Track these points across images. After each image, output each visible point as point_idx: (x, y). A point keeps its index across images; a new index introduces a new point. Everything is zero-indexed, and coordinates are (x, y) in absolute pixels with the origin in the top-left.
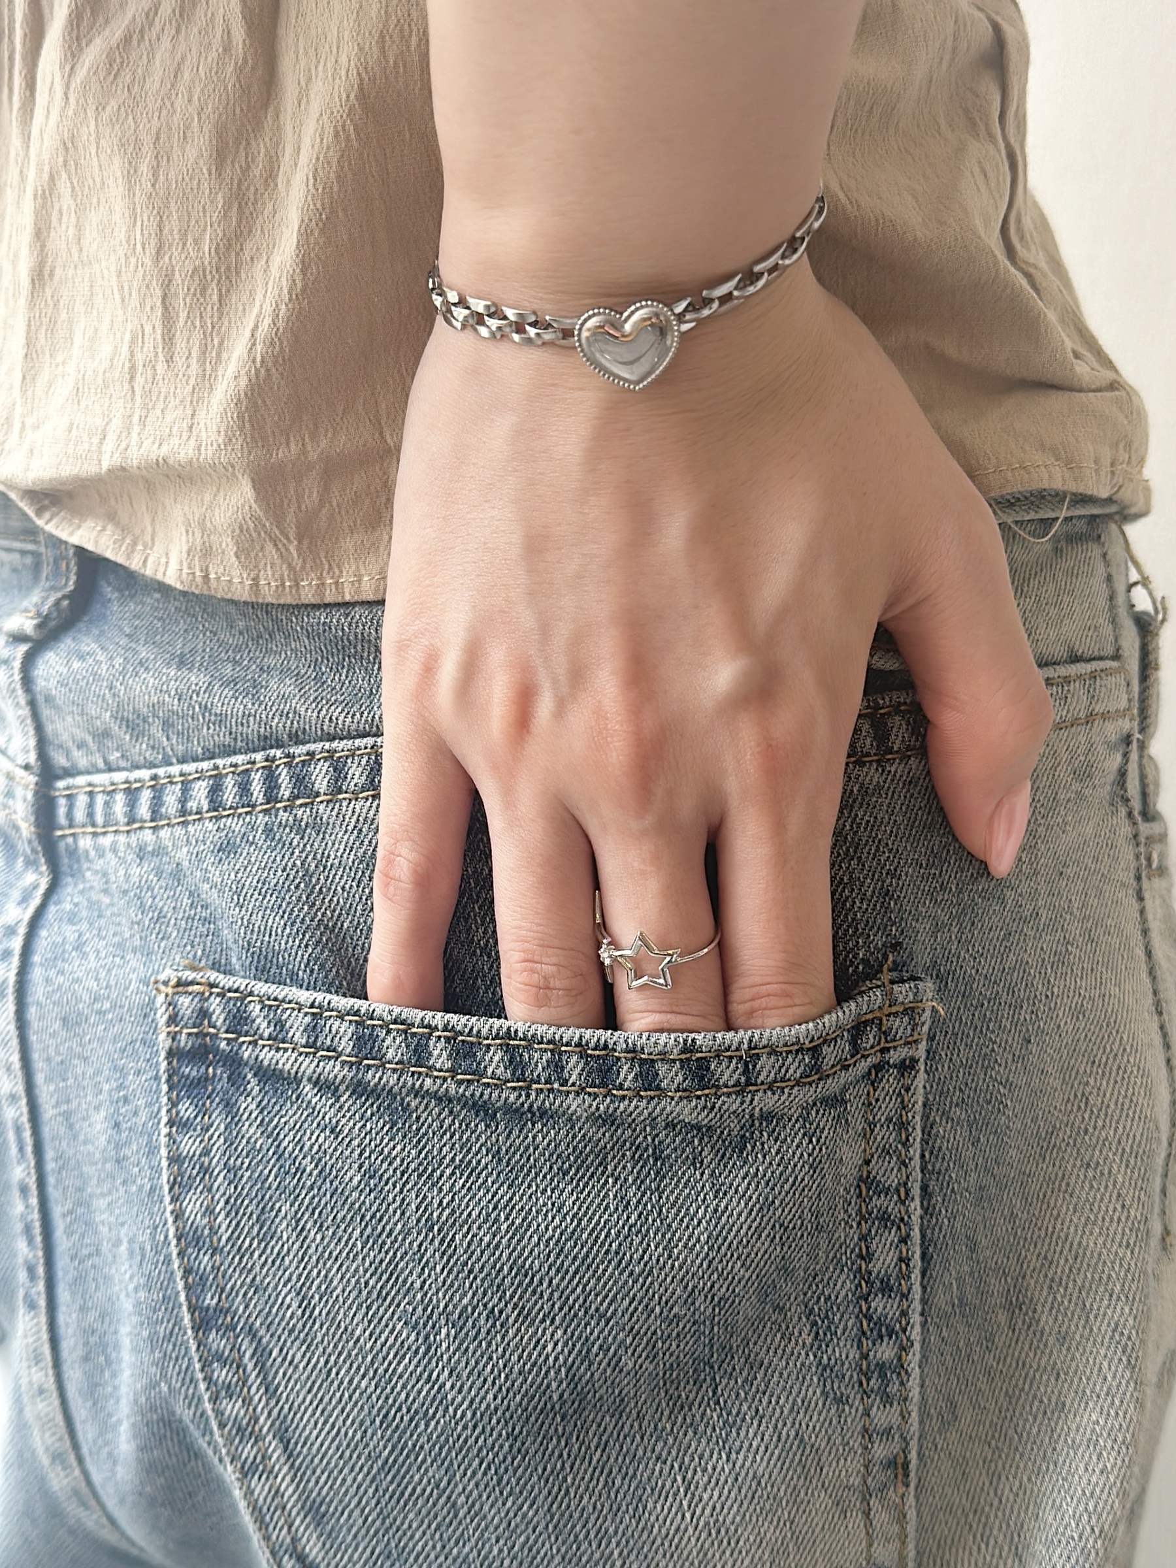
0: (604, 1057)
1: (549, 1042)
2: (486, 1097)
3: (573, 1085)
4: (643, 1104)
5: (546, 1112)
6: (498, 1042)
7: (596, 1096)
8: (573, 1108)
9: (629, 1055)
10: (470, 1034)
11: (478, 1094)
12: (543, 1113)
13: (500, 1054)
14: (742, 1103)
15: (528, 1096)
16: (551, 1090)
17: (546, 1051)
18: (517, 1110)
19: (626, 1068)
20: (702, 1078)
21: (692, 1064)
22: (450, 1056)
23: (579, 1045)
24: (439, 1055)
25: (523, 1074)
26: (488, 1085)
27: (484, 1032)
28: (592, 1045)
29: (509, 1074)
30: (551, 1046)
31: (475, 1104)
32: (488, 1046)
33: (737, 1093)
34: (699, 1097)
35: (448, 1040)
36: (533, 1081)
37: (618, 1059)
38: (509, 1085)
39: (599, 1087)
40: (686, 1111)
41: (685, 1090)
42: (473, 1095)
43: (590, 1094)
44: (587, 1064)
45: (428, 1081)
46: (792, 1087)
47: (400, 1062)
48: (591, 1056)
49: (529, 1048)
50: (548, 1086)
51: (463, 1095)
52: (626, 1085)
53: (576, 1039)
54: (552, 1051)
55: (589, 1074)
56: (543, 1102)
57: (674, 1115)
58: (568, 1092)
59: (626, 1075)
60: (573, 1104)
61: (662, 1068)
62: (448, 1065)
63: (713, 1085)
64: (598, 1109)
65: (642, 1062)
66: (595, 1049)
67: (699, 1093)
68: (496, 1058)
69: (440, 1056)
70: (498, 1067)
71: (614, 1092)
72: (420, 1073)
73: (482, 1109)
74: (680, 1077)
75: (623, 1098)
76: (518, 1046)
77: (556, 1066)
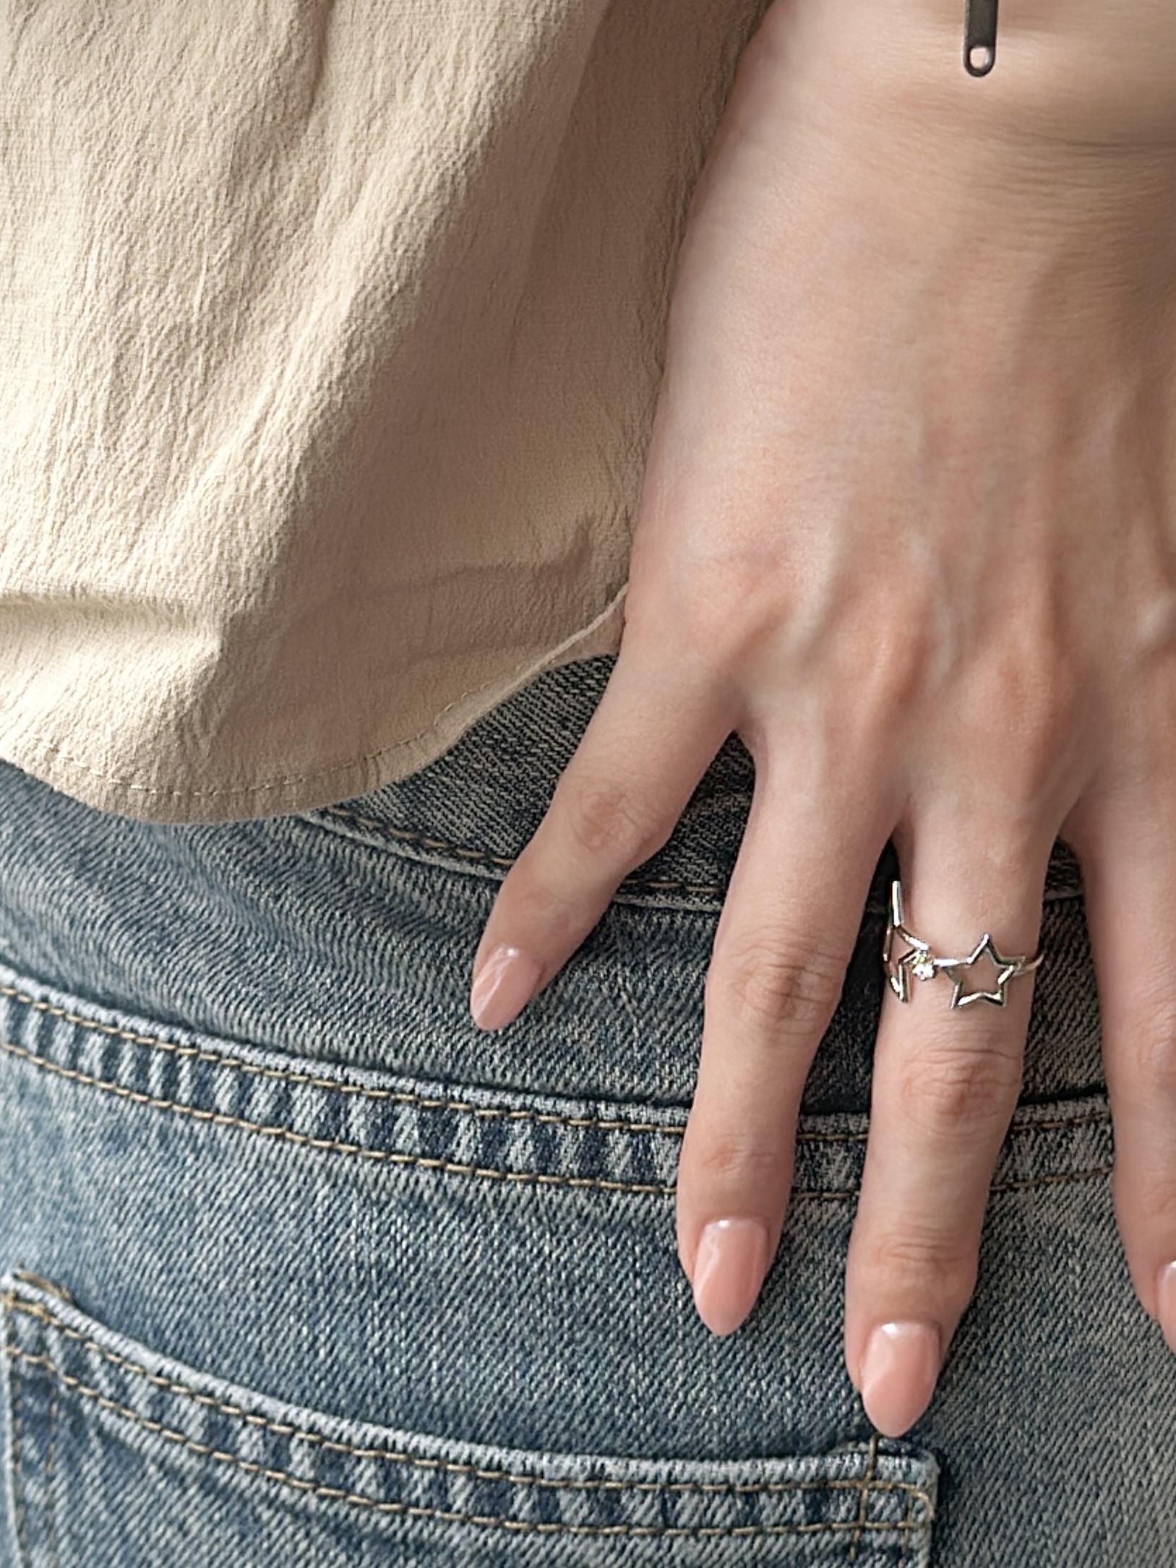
0: (498, 1481)
1: (433, 1458)
2: (352, 1518)
3: (458, 1512)
4: (541, 1539)
5: (422, 1545)
6: (372, 1453)
7: (484, 1527)
8: (456, 1540)
9: (527, 1480)
10: (339, 1441)
11: (342, 1513)
12: (420, 1546)
13: (372, 1469)
14: (658, 1548)
15: (403, 1522)
16: (431, 1517)
17: (428, 1468)
18: (388, 1540)
19: (522, 1495)
20: (611, 1512)
21: (602, 1496)
22: (313, 1465)
23: (468, 1463)
24: (301, 1460)
25: (399, 1494)
26: (354, 1505)
27: (356, 1440)
28: (484, 1463)
29: (382, 1493)
30: (435, 1463)
31: (337, 1527)
32: (359, 1459)
33: (654, 1536)
34: (607, 1536)
35: (312, 1444)
36: (410, 1505)
37: (514, 1484)
38: (383, 1507)
39: (489, 1516)
40: (591, 1552)
41: (590, 1526)
42: (336, 1514)
43: (477, 1525)
44: (476, 1487)
45: (285, 1491)
46: (721, 1537)
47: (254, 1462)
48: (484, 1480)
49: (409, 1463)
50: (429, 1512)
51: (325, 1513)
52: (522, 1515)
53: (465, 1456)
54: (437, 1470)
55: (478, 1499)
56: (421, 1531)
57: (576, 1556)
58: (451, 1522)
59: (522, 1503)
60: (456, 1535)
61: (564, 1497)
62: (311, 1474)
63: (624, 1523)
64: (485, 1543)
65: (542, 1489)
66: (488, 1469)
67: (607, 1530)
68: (368, 1474)
69: (301, 1462)
70: (368, 1484)
71: (507, 1524)
72: (277, 1481)
73: (343, 1533)
74: (585, 1510)
75: (517, 1532)
76: (396, 1461)
77: (440, 1487)
